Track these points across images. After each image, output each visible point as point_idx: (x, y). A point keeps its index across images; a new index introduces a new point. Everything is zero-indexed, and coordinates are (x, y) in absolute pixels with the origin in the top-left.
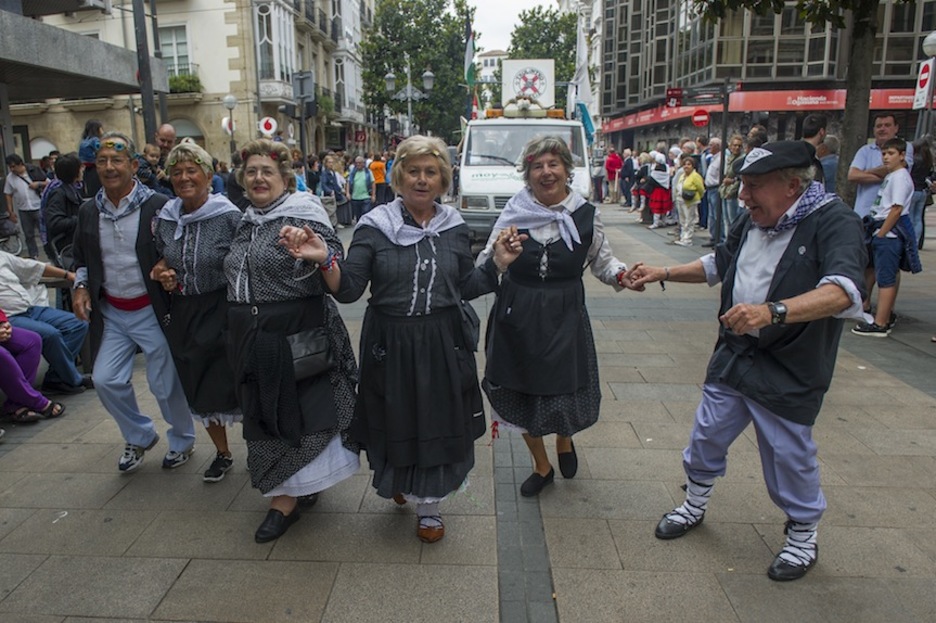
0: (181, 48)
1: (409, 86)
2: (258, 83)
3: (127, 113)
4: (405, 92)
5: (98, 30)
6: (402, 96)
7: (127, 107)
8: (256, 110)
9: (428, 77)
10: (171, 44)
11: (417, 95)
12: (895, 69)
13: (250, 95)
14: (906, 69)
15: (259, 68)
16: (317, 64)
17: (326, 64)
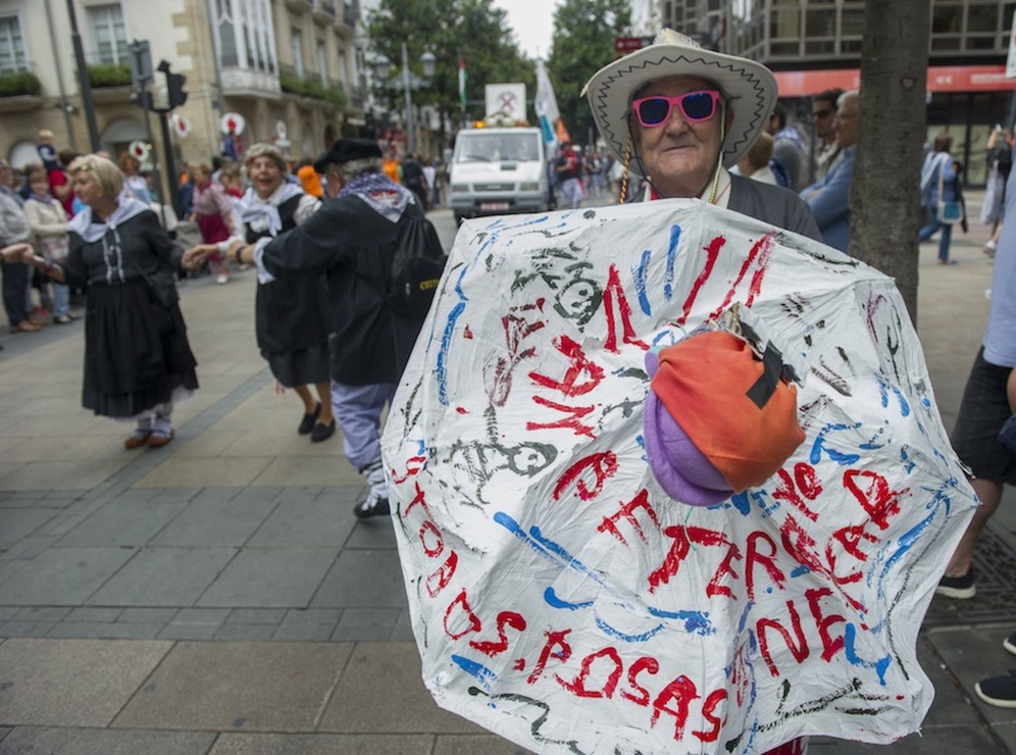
0: (119, 31)
1: (406, 71)
2: (217, 73)
3: (59, 114)
4: (401, 79)
5: (17, 11)
6: (398, 85)
7: (58, 106)
8: (215, 105)
9: (428, 61)
10: (106, 27)
11: (416, 83)
12: (976, 43)
13: (206, 87)
14: (989, 43)
15: (219, 53)
16: (326, 52)
17: (342, 52)
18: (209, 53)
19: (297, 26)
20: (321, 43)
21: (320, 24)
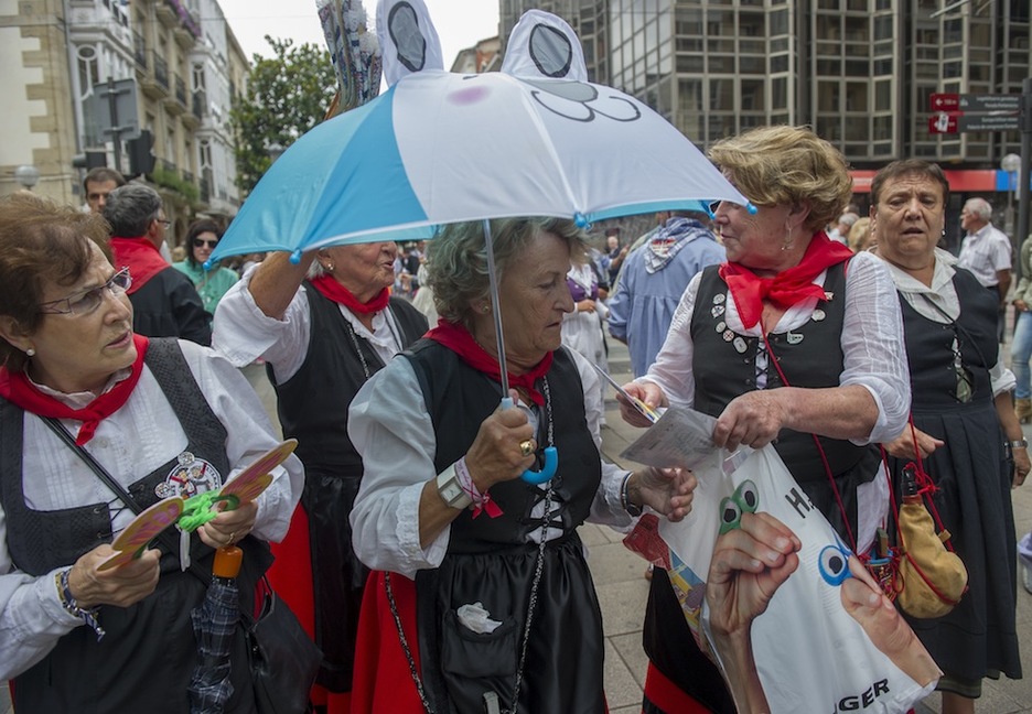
8: (76, 190)
13: (66, 169)
15: (81, 132)
16: (174, 142)
17: (188, 144)
18: (71, 131)
19: (152, 113)
20: (171, 132)
21: (171, 112)
